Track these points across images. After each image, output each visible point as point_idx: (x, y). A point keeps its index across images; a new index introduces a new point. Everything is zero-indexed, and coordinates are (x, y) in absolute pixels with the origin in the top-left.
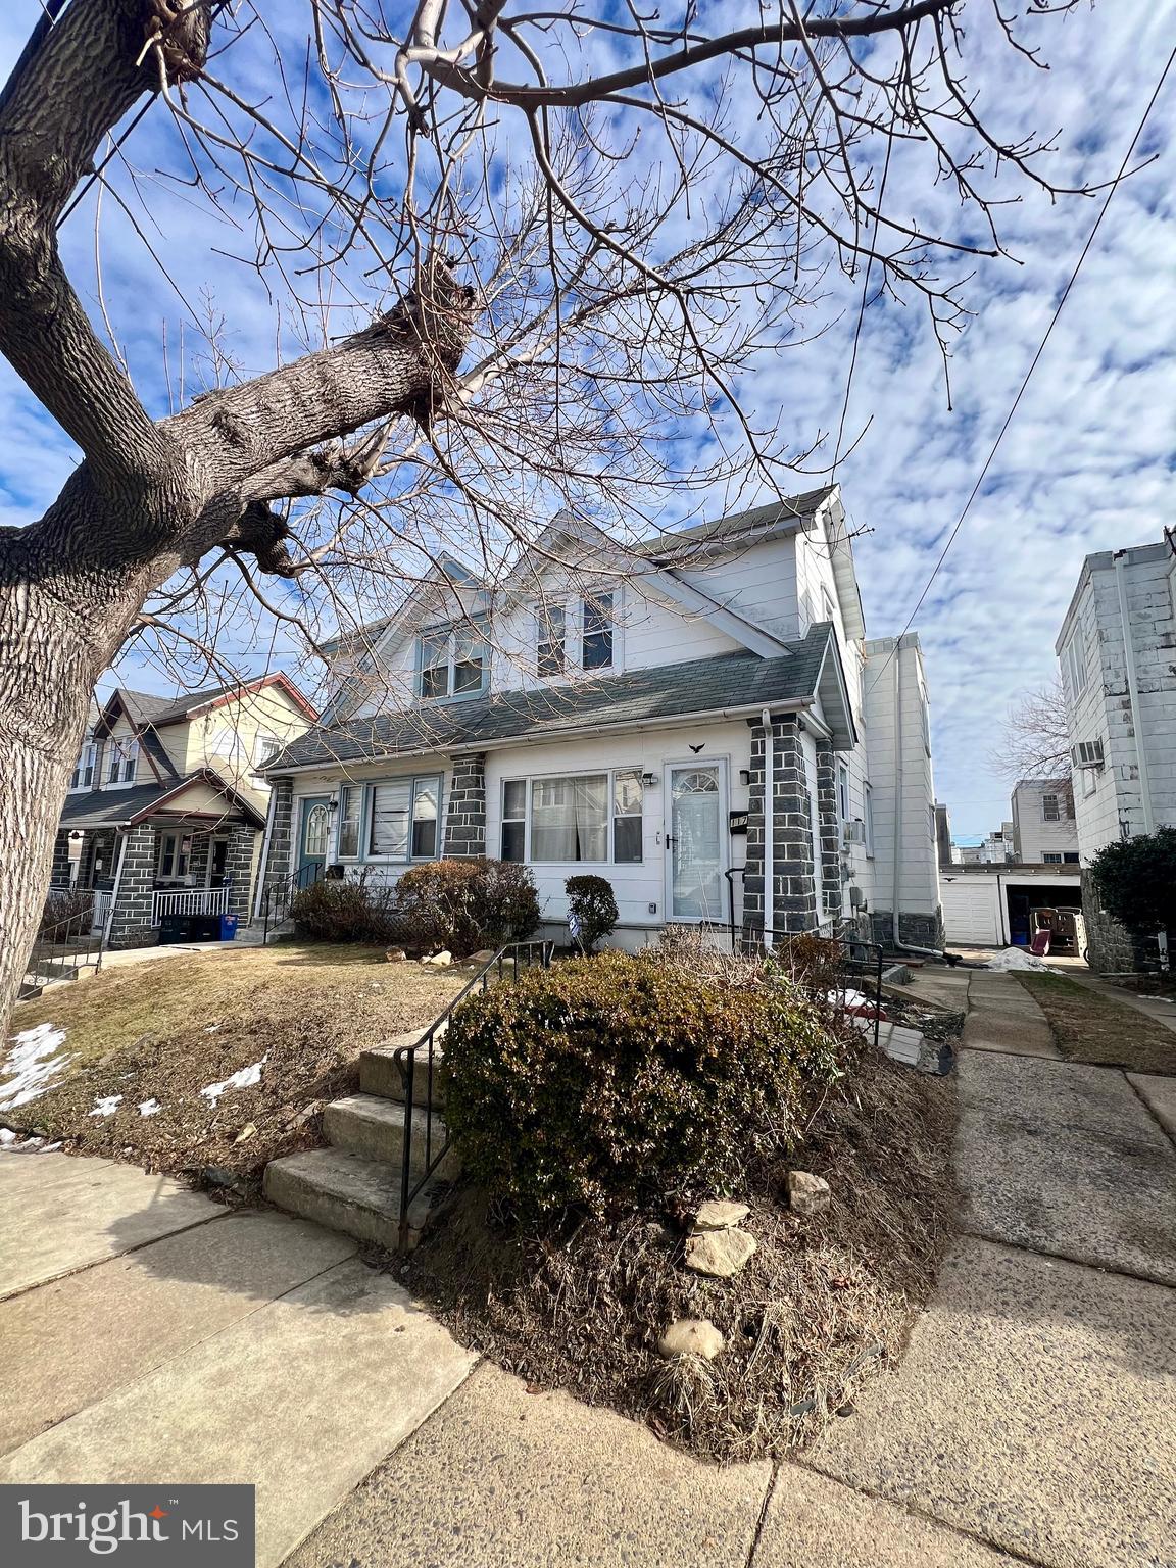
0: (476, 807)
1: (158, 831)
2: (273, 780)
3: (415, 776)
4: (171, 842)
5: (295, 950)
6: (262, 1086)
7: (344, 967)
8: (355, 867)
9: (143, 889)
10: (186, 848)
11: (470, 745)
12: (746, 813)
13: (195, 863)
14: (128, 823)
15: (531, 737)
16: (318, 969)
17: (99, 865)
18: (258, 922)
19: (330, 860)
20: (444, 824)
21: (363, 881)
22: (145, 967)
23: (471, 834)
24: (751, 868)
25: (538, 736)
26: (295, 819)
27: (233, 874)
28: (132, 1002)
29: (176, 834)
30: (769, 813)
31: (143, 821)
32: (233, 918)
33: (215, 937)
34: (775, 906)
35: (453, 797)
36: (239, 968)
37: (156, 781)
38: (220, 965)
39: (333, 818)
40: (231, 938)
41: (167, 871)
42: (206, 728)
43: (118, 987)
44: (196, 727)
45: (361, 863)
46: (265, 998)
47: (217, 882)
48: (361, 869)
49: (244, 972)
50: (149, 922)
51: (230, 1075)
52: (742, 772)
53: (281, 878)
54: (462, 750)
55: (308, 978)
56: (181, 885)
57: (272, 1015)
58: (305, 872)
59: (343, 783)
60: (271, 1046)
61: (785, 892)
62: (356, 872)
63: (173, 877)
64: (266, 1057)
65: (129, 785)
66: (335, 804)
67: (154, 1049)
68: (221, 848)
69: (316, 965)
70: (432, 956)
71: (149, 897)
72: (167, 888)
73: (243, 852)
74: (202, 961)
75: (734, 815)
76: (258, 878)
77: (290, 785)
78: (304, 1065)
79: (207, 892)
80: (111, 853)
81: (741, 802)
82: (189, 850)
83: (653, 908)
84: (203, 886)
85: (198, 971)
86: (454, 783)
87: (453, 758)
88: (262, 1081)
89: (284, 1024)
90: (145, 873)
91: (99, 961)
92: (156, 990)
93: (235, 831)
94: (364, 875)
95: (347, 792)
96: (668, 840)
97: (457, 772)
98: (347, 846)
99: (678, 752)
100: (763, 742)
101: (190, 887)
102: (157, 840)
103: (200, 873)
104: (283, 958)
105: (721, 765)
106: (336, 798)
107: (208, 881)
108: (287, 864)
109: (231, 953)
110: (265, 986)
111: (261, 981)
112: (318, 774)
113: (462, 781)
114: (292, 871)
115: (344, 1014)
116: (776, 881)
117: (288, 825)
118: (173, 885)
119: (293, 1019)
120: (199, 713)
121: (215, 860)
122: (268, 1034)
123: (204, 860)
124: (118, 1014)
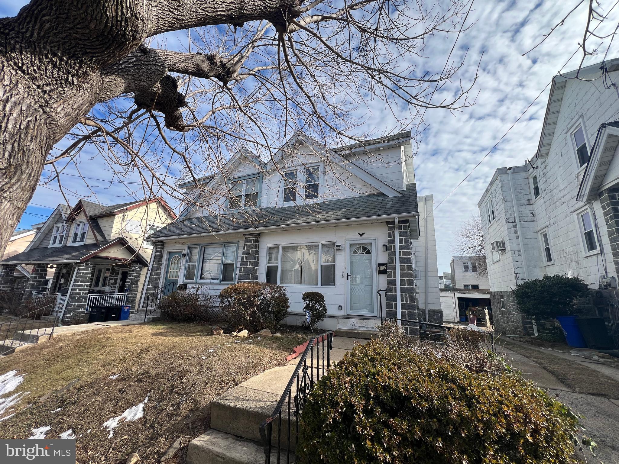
0: (255, 258)
1: (94, 266)
2: (155, 243)
3: (225, 243)
4: (100, 271)
5: (162, 327)
6: (144, 421)
7: (190, 338)
8: (194, 285)
9: (83, 294)
10: (108, 274)
11: (253, 229)
12: (386, 264)
13: (111, 281)
14: (79, 261)
15: (284, 226)
16: (176, 339)
17: (62, 281)
18: (141, 311)
19: (180, 281)
20: (239, 265)
21: (197, 292)
22: (78, 335)
23: (251, 271)
24: (389, 290)
25: (287, 226)
26: (164, 261)
27: (130, 287)
28: (67, 358)
29: (103, 267)
30: (398, 265)
31: (87, 261)
32: (128, 308)
33: (118, 318)
34: (402, 308)
35: (244, 253)
36: (132, 338)
37: (95, 242)
38: (121, 335)
39: (183, 262)
40: (126, 318)
41: (97, 284)
42: (123, 219)
43: (61, 348)
44: (118, 218)
45: (196, 283)
46: (147, 357)
47: (121, 290)
48: (196, 286)
49: (134, 341)
50: (84, 309)
51: (123, 412)
52: (383, 245)
53: (155, 289)
54: (249, 231)
55: (171, 345)
56: (103, 291)
57: (151, 370)
58: (167, 287)
59: (189, 245)
60: (150, 391)
61: (406, 301)
62: (193, 288)
63: (100, 288)
64: (147, 398)
65: (82, 244)
66: (185, 255)
67: (76, 391)
68: (125, 275)
69: (175, 336)
70: (238, 332)
71: (86, 297)
72: (96, 293)
73: (136, 276)
74: (111, 333)
75: (380, 265)
76: (143, 289)
77: (163, 245)
78: (172, 406)
79: (116, 295)
80: (69, 276)
81: (383, 258)
82: (109, 275)
83: (340, 308)
84: (114, 292)
85: (108, 339)
86: (244, 247)
87: (245, 235)
88: (144, 417)
89: (159, 376)
90: (85, 286)
91: (52, 333)
92: (82, 350)
93: (133, 267)
94: (198, 289)
95: (191, 249)
96: (348, 276)
97: (246, 241)
98: (189, 275)
99: (353, 236)
100: (394, 232)
101: (107, 292)
102: (93, 270)
103: (113, 286)
104: (156, 331)
105: (373, 242)
106: (185, 252)
107: (117, 289)
108: (158, 283)
109: (127, 328)
110: (147, 350)
111: (144, 346)
112: (178, 241)
113: (248, 246)
114: (160, 286)
115: (196, 370)
116: (402, 296)
117: (161, 264)
118: (99, 291)
119: (165, 373)
120: (120, 212)
121: (121, 280)
122: (149, 382)
123: (116, 280)
124: (58, 366)
